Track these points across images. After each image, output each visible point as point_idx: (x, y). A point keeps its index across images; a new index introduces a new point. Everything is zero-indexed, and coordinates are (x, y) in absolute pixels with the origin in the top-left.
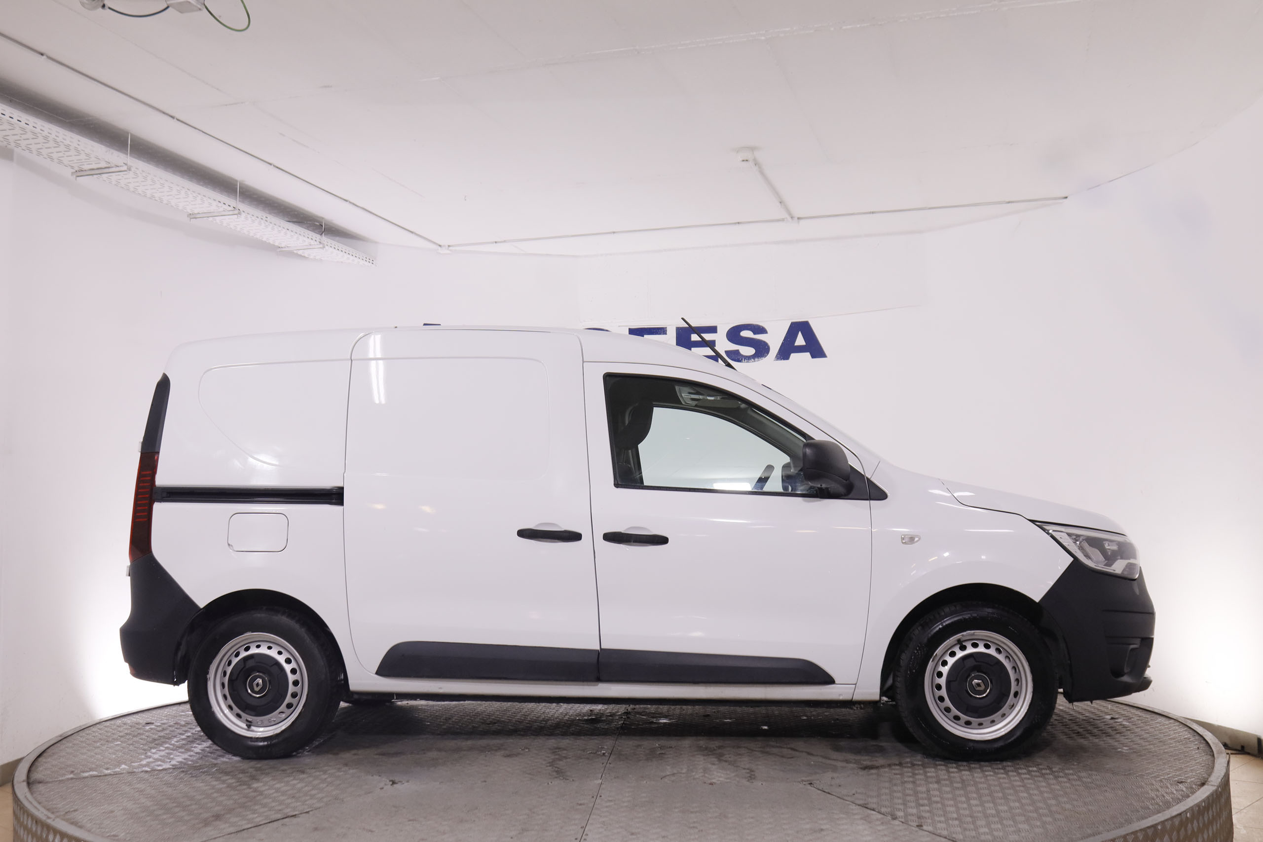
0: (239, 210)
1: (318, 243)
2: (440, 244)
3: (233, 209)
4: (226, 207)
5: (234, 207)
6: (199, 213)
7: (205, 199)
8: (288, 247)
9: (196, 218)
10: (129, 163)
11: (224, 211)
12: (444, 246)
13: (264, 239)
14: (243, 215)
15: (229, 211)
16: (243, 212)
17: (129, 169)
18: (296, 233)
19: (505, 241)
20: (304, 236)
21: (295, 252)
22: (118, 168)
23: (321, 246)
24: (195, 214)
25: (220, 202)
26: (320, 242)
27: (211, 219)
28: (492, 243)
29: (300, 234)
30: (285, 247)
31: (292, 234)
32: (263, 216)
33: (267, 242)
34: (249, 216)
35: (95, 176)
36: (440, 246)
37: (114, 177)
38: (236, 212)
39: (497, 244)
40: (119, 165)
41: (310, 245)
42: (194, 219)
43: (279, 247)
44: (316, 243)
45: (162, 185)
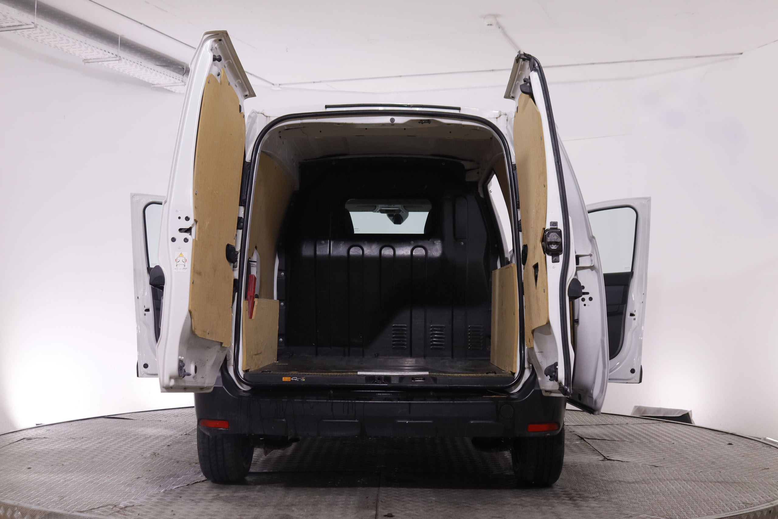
0: (120, 57)
1: (181, 82)
2: (273, 83)
3: (116, 56)
4: (110, 55)
5: (116, 55)
6: (91, 59)
7: (94, 48)
8: (159, 84)
9: (89, 62)
10: (36, 23)
11: (109, 57)
12: (276, 84)
13: (141, 78)
14: (123, 61)
15: (113, 57)
16: (123, 58)
17: (36, 27)
18: (164, 74)
19: (320, 82)
20: (170, 76)
21: (165, 88)
22: (28, 26)
23: (183, 84)
24: (88, 59)
25: (105, 51)
26: (182, 81)
27: (100, 63)
28: (311, 83)
29: (167, 75)
30: (157, 84)
31: (161, 75)
32: (138, 62)
33: (144, 80)
34: (127, 62)
35: (12, 31)
36: (273, 84)
37: (26, 32)
38: (118, 58)
39: (315, 83)
40: (29, 23)
41: (175, 83)
42: (88, 64)
43: (153, 84)
44: (179, 82)
45: (62, 38)
